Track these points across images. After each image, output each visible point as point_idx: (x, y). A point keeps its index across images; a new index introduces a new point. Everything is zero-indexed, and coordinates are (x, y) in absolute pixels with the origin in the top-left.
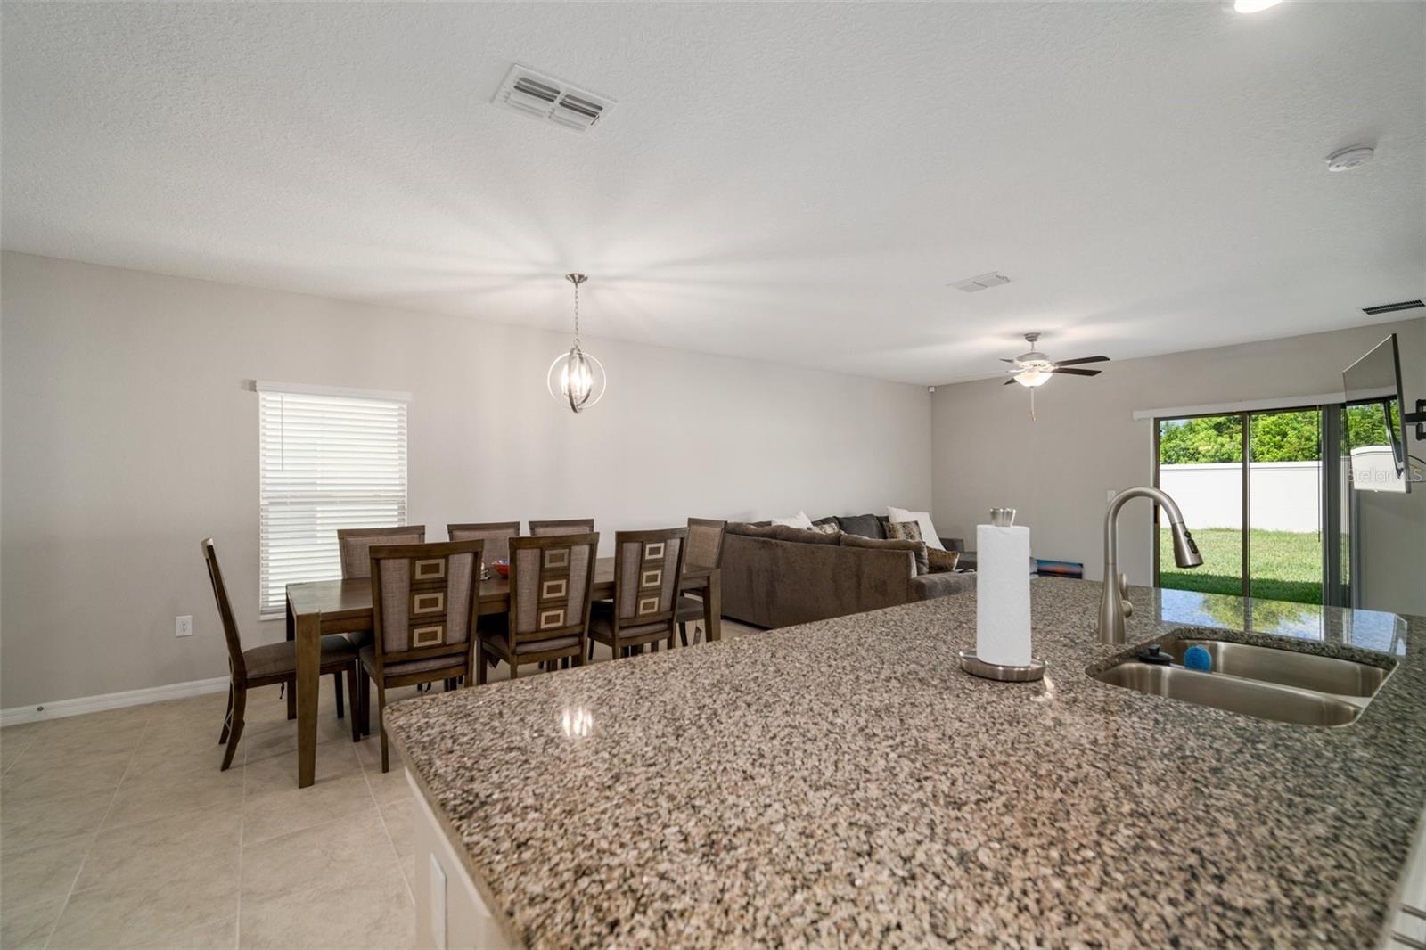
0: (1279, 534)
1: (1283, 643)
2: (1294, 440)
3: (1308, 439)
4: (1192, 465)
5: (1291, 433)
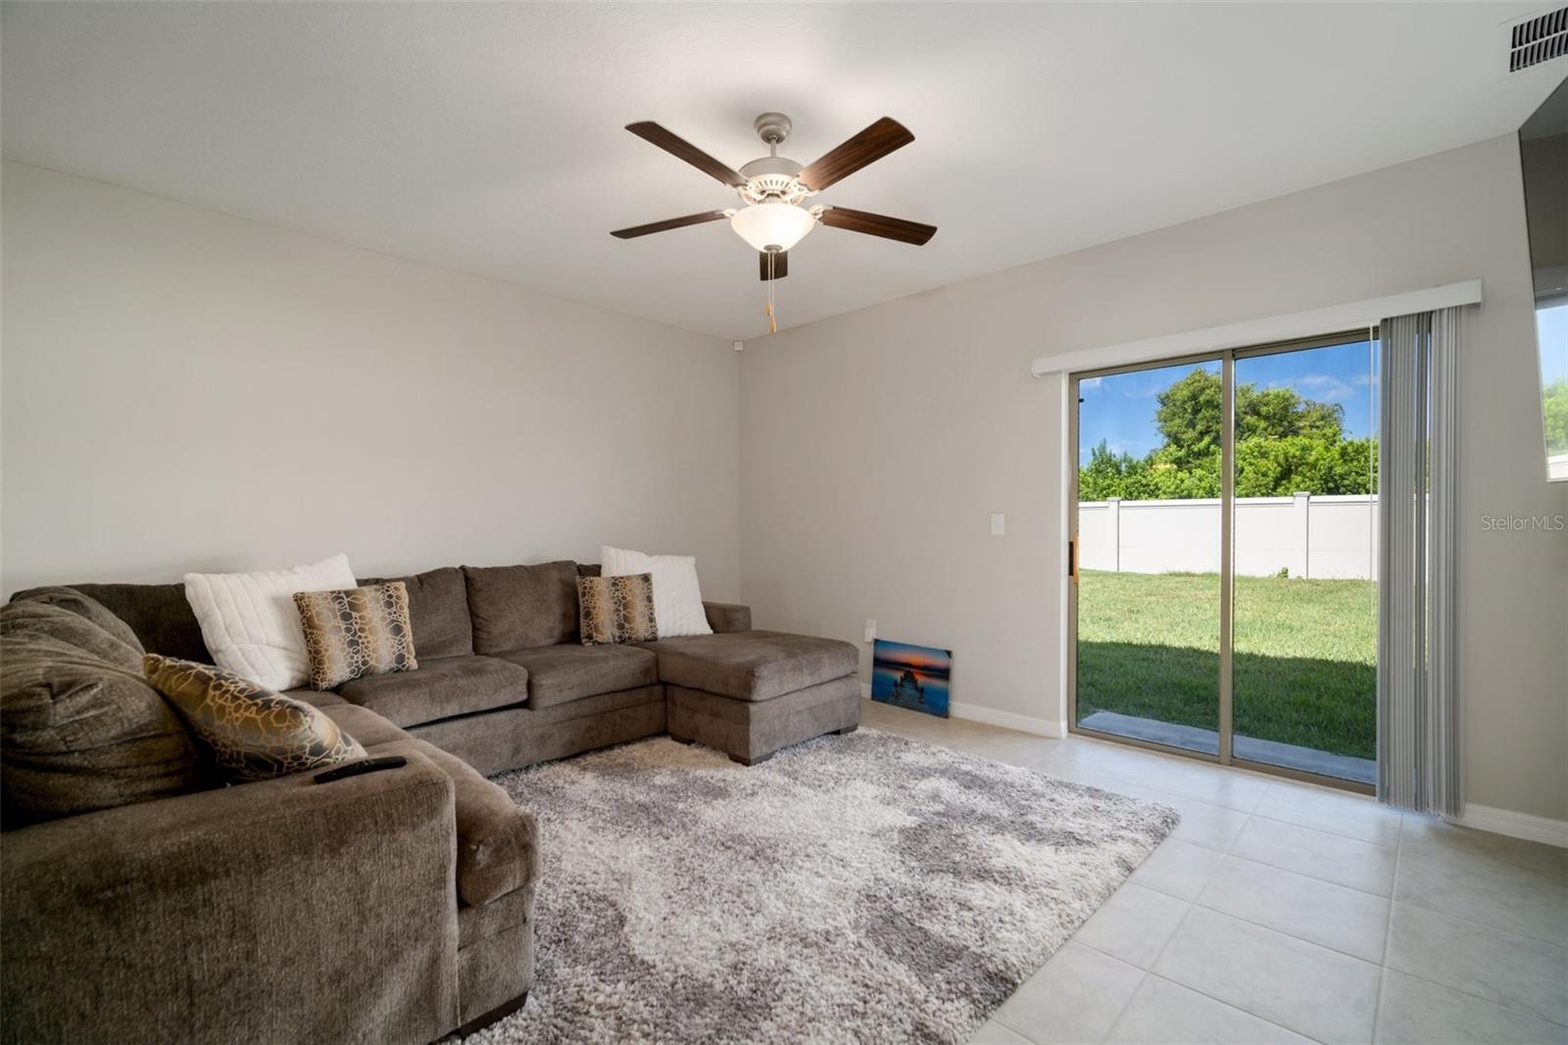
2: (1251, 475)
3: (1264, 475)
4: (1153, 502)
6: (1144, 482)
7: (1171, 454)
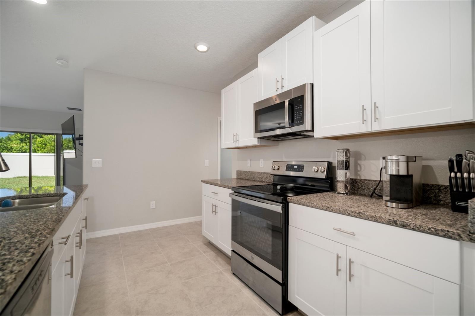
0: (43, 177)
1: (38, 196)
2: (49, 147)
5: (48, 144)
6: (5, 146)
7: (18, 137)
